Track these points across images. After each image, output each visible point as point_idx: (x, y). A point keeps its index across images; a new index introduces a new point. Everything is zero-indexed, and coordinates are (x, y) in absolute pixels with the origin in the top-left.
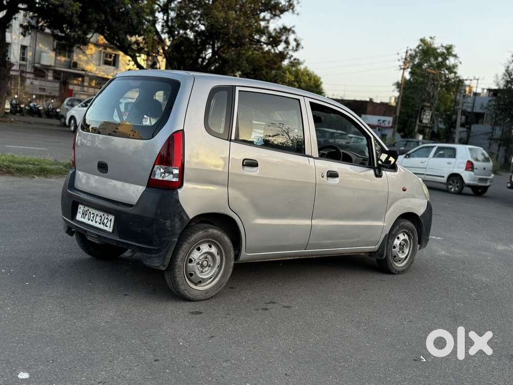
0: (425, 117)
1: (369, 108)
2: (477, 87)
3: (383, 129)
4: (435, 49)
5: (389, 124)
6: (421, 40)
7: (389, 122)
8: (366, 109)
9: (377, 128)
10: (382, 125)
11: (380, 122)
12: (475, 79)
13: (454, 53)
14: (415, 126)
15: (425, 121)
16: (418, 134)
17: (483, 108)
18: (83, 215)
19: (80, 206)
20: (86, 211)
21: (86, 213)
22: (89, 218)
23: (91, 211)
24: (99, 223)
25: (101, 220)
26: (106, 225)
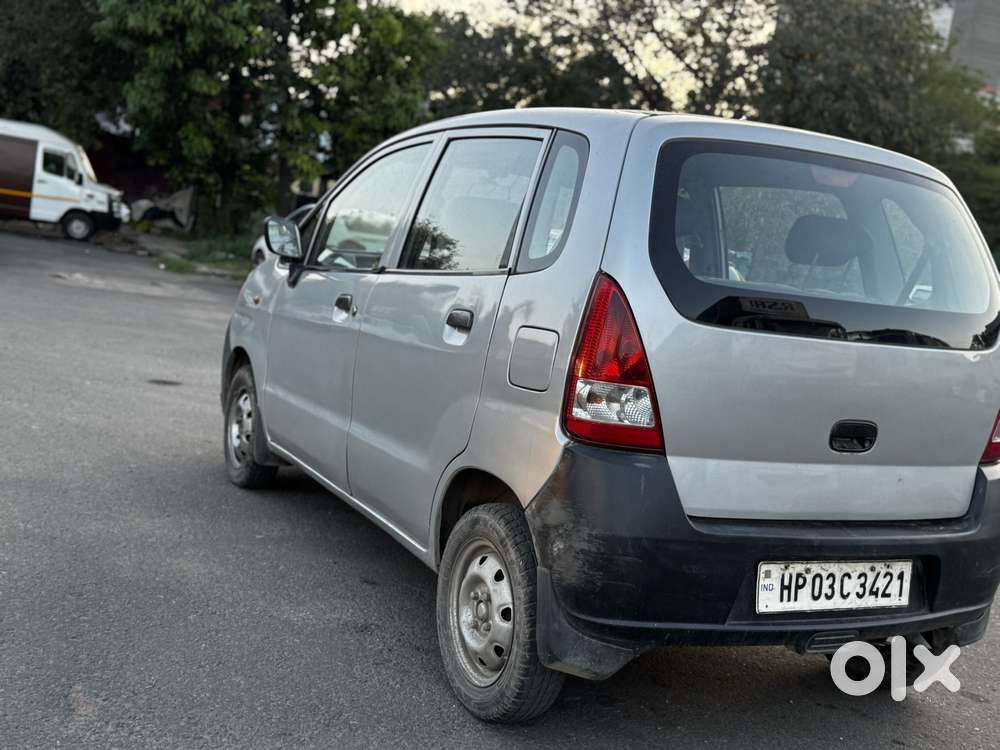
18: (786, 592)
19: (763, 568)
20: (799, 575)
21: (801, 581)
22: (816, 594)
23: (819, 571)
24: (858, 594)
25: (863, 586)
26: (887, 592)
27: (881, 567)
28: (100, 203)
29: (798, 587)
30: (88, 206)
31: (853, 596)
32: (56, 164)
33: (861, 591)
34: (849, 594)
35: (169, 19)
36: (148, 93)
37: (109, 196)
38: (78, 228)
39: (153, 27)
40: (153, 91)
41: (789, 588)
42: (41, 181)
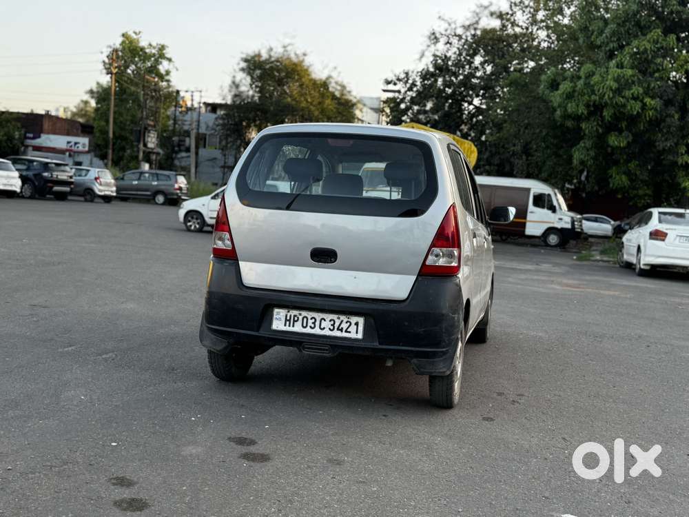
0: (149, 139)
1: (46, 125)
2: (192, 100)
3: (76, 154)
4: (142, 49)
5: (84, 147)
6: (123, 35)
7: (84, 145)
8: (42, 125)
9: (67, 154)
10: (74, 148)
11: (70, 145)
12: (197, 91)
13: (167, 56)
14: (138, 151)
15: (150, 145)
16: (142, 163)
17: (210, 129)
18: (288, 323)
19: (276, 310)
20: (295, 316)
21: (296, 319)
22: (305, 325)
23: (306, 315)
24: (330, 329)
25: (333, 325)
26: (348, 330)
27: (343, 318)
28: (566, 223)
29: (294, 321)
30: (559, 226)
31: (327, 329)
32: (541, 201)
33: (332, 328)
34: (324, 328)
35: (592, 104)
36: (584, 152)
37: (572, 218)
38: (553, 240)
39: (582, 110)
40: (588, 150)
41: (290, 320)
42: (532, 212)
